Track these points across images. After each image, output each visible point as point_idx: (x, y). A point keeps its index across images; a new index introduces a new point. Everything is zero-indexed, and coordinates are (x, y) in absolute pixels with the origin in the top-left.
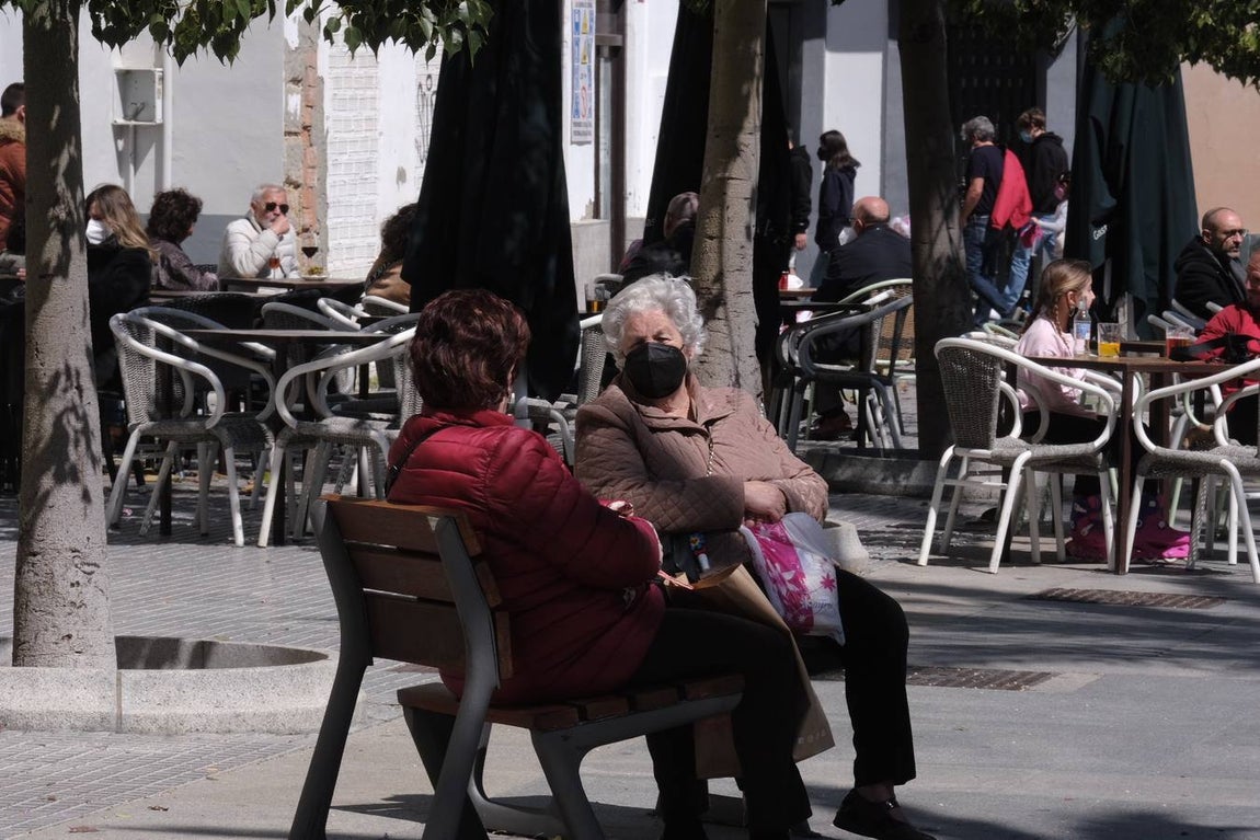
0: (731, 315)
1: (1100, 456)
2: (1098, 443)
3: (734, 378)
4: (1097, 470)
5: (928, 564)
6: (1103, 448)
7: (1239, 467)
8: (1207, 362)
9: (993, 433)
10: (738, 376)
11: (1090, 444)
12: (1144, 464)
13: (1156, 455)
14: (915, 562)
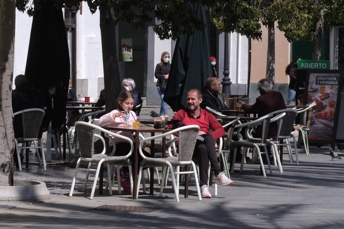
0: (4, 114)
1: (129, 160)
2: (127, 156)
3: (4, 135)
4: (128, 165)
5: (73, 196)
6: (130, 157)
7: (172, 164)
8: (165, 129)
9: (92, 153)
10: (6, 134)
11: (125, 156)
12: (142, 163)
13: (146, 160)
14: (68, 195)
